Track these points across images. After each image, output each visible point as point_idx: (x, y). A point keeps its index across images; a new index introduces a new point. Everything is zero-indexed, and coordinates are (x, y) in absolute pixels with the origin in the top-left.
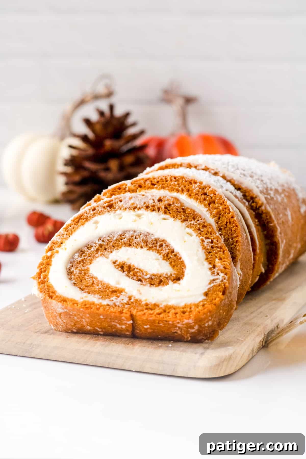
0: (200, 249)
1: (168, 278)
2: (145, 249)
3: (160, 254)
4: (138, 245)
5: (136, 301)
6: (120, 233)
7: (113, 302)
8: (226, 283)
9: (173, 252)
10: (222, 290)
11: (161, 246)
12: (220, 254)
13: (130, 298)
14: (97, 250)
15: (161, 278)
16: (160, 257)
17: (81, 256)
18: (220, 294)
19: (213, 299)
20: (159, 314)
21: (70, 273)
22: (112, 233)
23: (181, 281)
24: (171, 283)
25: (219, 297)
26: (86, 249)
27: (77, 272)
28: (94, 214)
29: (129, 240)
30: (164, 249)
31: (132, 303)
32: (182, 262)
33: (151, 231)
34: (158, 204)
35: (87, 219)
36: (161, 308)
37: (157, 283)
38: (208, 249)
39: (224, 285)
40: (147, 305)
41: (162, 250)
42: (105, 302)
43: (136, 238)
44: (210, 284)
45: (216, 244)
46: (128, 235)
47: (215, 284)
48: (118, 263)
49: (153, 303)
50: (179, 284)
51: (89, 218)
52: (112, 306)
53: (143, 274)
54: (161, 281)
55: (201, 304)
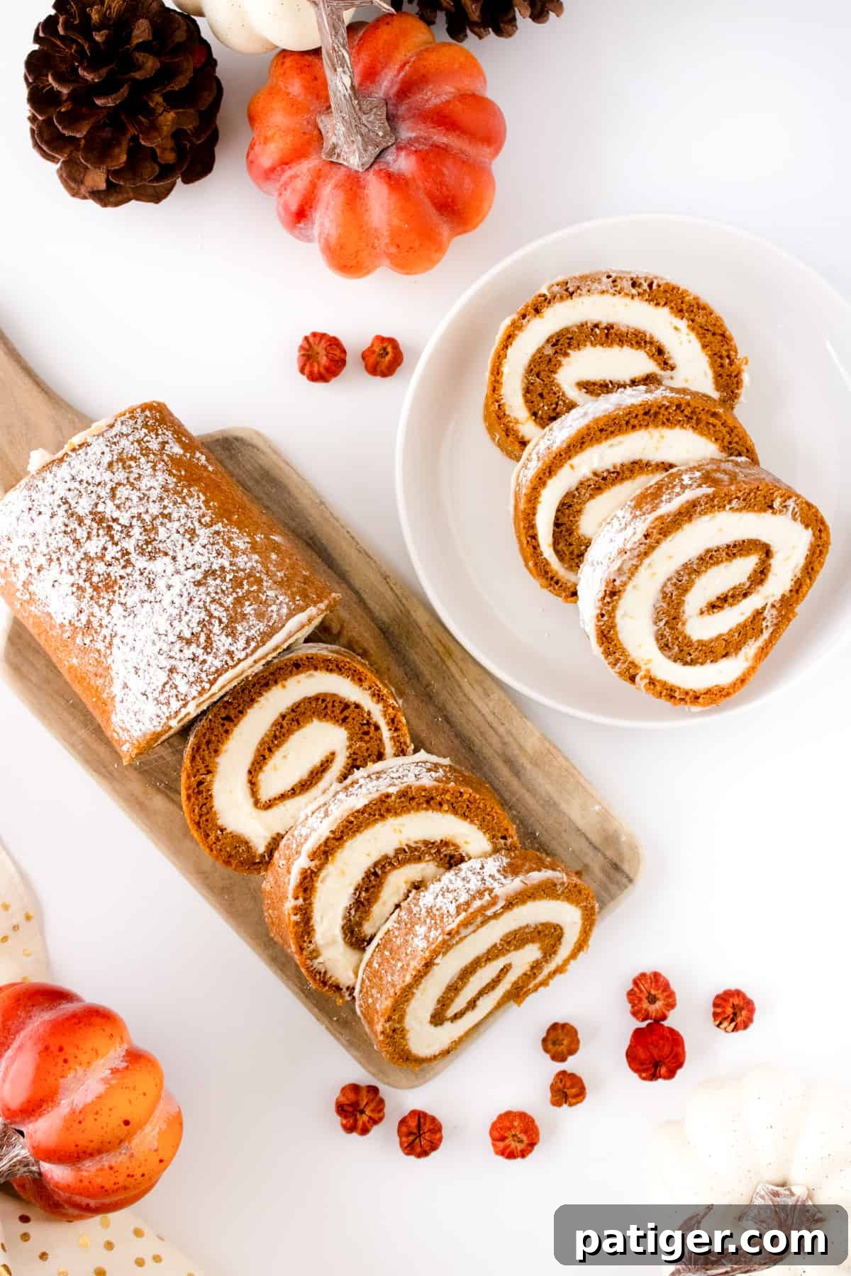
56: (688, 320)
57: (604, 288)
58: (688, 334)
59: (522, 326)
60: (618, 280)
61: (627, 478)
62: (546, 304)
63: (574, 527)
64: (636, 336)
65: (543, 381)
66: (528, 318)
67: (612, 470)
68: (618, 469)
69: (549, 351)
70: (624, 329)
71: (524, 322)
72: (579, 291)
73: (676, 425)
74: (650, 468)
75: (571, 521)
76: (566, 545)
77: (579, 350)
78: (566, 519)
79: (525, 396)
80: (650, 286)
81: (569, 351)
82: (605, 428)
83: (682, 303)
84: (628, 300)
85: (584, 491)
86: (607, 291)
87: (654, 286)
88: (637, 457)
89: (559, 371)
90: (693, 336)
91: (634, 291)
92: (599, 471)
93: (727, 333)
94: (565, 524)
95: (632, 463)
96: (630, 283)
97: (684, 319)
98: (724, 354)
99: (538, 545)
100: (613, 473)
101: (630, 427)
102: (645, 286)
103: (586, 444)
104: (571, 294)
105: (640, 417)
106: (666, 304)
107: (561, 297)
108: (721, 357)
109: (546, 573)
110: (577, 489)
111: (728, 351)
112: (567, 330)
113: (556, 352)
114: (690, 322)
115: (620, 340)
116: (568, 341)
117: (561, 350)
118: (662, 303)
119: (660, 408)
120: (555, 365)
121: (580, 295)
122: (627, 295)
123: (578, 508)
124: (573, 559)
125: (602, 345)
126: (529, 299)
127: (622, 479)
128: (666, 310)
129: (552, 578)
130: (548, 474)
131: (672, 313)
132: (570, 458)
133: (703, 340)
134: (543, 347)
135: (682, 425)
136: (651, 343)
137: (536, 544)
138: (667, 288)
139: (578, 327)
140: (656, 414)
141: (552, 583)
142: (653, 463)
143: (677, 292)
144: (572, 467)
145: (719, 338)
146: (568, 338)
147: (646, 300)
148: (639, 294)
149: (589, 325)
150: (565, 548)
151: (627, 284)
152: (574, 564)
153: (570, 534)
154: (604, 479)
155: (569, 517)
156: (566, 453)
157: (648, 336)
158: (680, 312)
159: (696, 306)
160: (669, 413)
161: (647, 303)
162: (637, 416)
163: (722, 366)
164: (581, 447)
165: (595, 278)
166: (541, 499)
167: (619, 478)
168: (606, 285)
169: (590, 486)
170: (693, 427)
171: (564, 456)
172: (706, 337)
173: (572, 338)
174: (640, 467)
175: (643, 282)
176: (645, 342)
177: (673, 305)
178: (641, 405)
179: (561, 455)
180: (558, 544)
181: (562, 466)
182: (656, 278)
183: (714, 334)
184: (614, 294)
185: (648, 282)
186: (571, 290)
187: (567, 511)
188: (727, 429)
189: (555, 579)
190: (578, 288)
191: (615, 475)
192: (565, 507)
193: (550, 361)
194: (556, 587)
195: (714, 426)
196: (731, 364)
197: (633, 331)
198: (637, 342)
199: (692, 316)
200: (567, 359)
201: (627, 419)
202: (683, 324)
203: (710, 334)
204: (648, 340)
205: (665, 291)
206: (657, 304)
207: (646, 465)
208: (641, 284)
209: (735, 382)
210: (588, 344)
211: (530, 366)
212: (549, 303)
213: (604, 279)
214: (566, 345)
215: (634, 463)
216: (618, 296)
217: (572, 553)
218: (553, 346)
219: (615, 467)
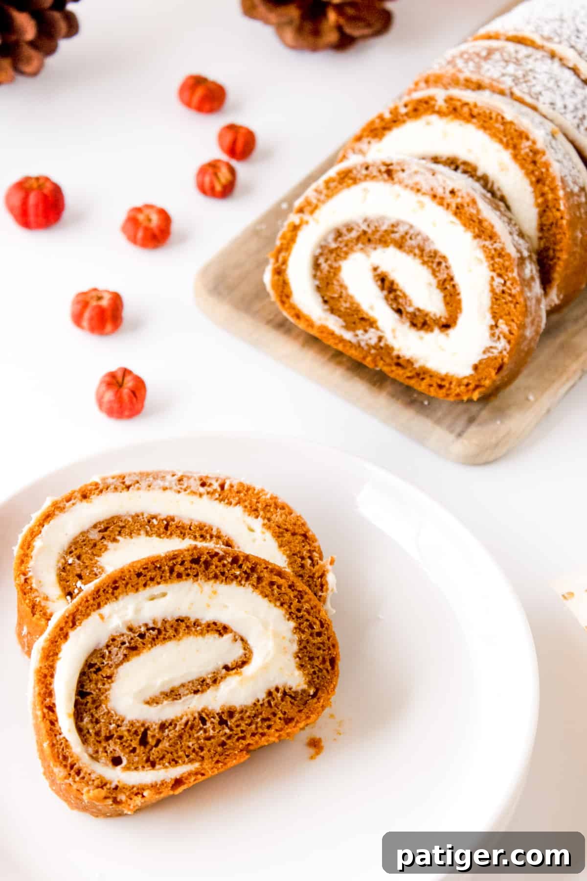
0: (487, 288)
1: (436, 321)
2: (418, 261)
3: (436, 277)
4: (410, 251)
5: (387, 346)
6: (393, 221)
7: (358, 338)
8: (505, 356)
9: (452, 279)
10: (497, 365)
11: (439, 264)
12: (510, 307)
13: (380, 339)
14: (358, 239)
15: (427, 319)
16: (434, 282)
17: (336, 240)
18: (493, 373)
19: (482, 378)
20: (409, 378)
21: (316, 266)
22: (382, 219)
23: (451, 332)
24: (437, 331)
25: (490, 378)
26: (344, 231)
27: (325, 267)
28: (366, 176)
29: (403, 237)
30: (442, 271)
31: (381, 348)
32: (459, 302)
33: (432, 236)
34: (449, 198)
35: (355, 181)
36: (415, 369)
37: (419, 325)
38: (496, 294)
39: (502, 360)
40: (398, 357)
41: (439, 271)
42: (348, 336)
43: (411, 238)
44: (484, 352)
45: (510, 289)
46: (402, 229)
47: (490, 355)
48: (379, 271)
49: (407, 357)
50: (447, 335)
51: (358, 181)
52: (355, 346)
53: (406, 303)
54: (425, 324)
55: (465, 381)
56: (264, 518)
57: (167, 484)
58: (263, 533)
59: (64, 508)
60: (185, 479)
61: (170, 638)
62: (97, 492)
63: (103, 697)
64: (201, 529)
65: (84, 563)
66: (73, 501)
67: (151, 625)
68: (159, 625)
69: (95, 535)
70: (187, 522)
71: (68, 505)
72: (137, 485)
73: (232, 580)
74: (199, 628)
75: (100, 690)
76: (91, 721)
77: (131, 537)
78: (92, 686)
79: (59, 575)
80: (222, 486)
81: (119, 538)
82: (143, 572)
83: (258, 502)
84: (195, 498)
85: (116, 649)
86: (171, 488)
87: (227, 487)
88: (182, 613)
89: (103, 554)
90: (268, 535)
91: (202, 490)
92: (135, 625)
93: (310, 533)
94: (91, 693)
95: (177, 620)
96: (199, 483)
97: (259, 518)
98: (305, 554)
99: (57, 721)
100: (153, 629)
101: (175, 574)
102: (216, 486)
103: (119, 590)
104: (128, 487)
105: (188, 565)
106: (238, 503)
107: (116, 489)
108: (303, 558)
109: (65, 758)
110: (108, 646)
111: (310, 551)
112: (119, 518)
113: (103, 538)
114: (266, 521)
115: (181, 533)
116: (119, 529)
117: (110, 536)
118: (234, 502)
119: (212, 557)
120: (101, 549)
121: (139, 489)
122: (194, 493)
123: (108, 672)
124: (100, 742)
125: (159, 536)
126: (77, 486)
127: (164, 639)
128: (239, 509)
129: (72, 767)
130: (71, 625)
131: (244, 511)
132: (99, 606)
133: (280, 539)
134: (88, 531)
135: (240, 581)
136: (219, 537)
137: (54, 718)
138: (241, 489)
139: (133, 517)
140: (207, 564)
141: (72, 772)
142: (204, 622)
143: (253, 493)
144: (102, 617)
145: (300, 538)
146: (119, 526)
147: (216, 499)
148: (208, 493)
149: (145, 515)
150: (90, 726)
151: (195, 485)
152: (101, 750)
153: (97, 708)
154: (142, 636)
155: (96, 684)
156: (94, 599)
157: (214, 529)
158: (254, 511)
159: (273, 505)
160: (224, 565)
161: (217, 502)
162: (182, 563)
163: (303, 566)
164: (113, 594)
165: (156, 476)
166: (61, 655)
167: (162, 636)
168: (170, 482)
169: (123, 643)
170: (253, 585)
171: (91, 602)
172: (283, 536)
173: (123, 527)
174: (188, 627)
175: (213, 482)
176: (211, 537)
177: (247, 504)
178: (188, 550)
179: (87, 601)
180: (82, 720)
181: (89, 615)
182: (228, 478)
183: (294, 534)
184: (179, 492)
185: (220, 482)
186: (128, 483)
187: (94, 676)
188: (296, 593)
189: (76, 767)
190: (138, 482)
191: (155, 632)
192: (93, 670)
193: (95, 545)
194: (77, 779)
195: (279, 587)
196: (313, 565)
197: (196, 523)
198: (202, 536)
199: (268, 515)
200: (115, 544)
201: (171, 564)
202: (258, 524)
203: (289, 534)
204: (214, 533)
205: (238, 492)
206: (230, 503)
207: (194, 624)
208: (210, 485)
209: (318, 583)
210: (142, 532)
211: (70, 547)
212: (101, 491)
213: (169, 477)
214: (117, 533)
215: (180, 620)
216: (183, 493)
217: (98, 734)
218: (100, 531)
219: (154, 622)
